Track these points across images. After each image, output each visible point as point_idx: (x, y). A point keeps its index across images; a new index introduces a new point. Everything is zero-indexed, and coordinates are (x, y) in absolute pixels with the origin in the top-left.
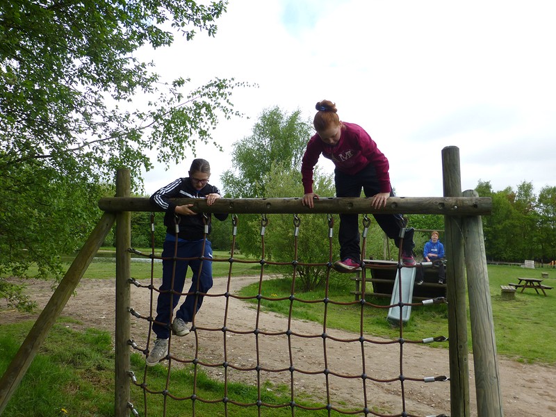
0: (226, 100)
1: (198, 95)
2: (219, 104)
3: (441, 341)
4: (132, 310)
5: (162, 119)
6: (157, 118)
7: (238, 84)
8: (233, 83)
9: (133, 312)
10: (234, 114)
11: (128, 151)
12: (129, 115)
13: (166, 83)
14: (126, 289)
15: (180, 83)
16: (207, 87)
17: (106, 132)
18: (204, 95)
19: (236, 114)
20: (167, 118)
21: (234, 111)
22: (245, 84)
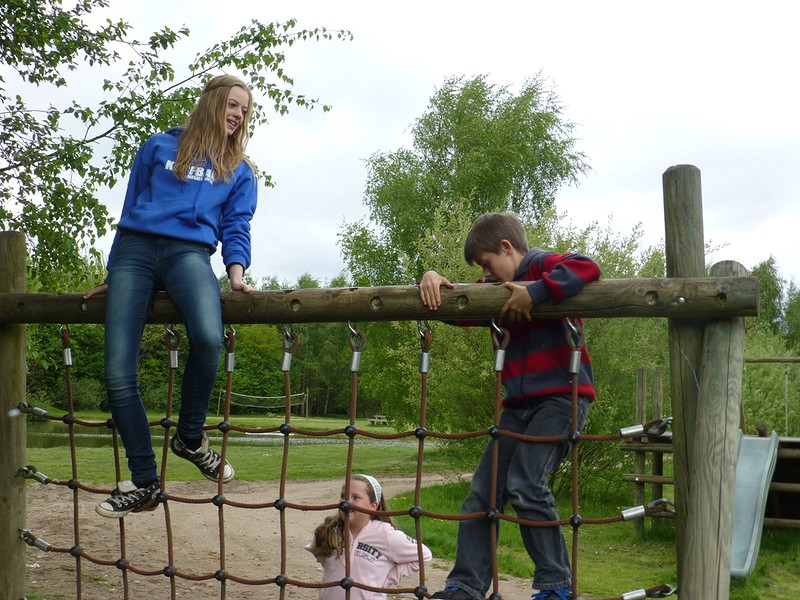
0: (276, 71)
1: (213, 62)
2: (262, 79)
3: (661, 596)
4: (27, 534)
5: (132, 119)
6: (120, 116)
7: (302, 34)
8: (292, 32)
9: (31, 540)
10: (294, 101)
11: (61, 191)
12: (57, 115)
13: (135, 42)
14: (15, 490)
15: (164, 39)
16: (234, 43)
17: (9, 152)
18: (227, 61)
19: (299, 102)
20: (144, 115)
21: (294, 95)
22: (320, 33)
